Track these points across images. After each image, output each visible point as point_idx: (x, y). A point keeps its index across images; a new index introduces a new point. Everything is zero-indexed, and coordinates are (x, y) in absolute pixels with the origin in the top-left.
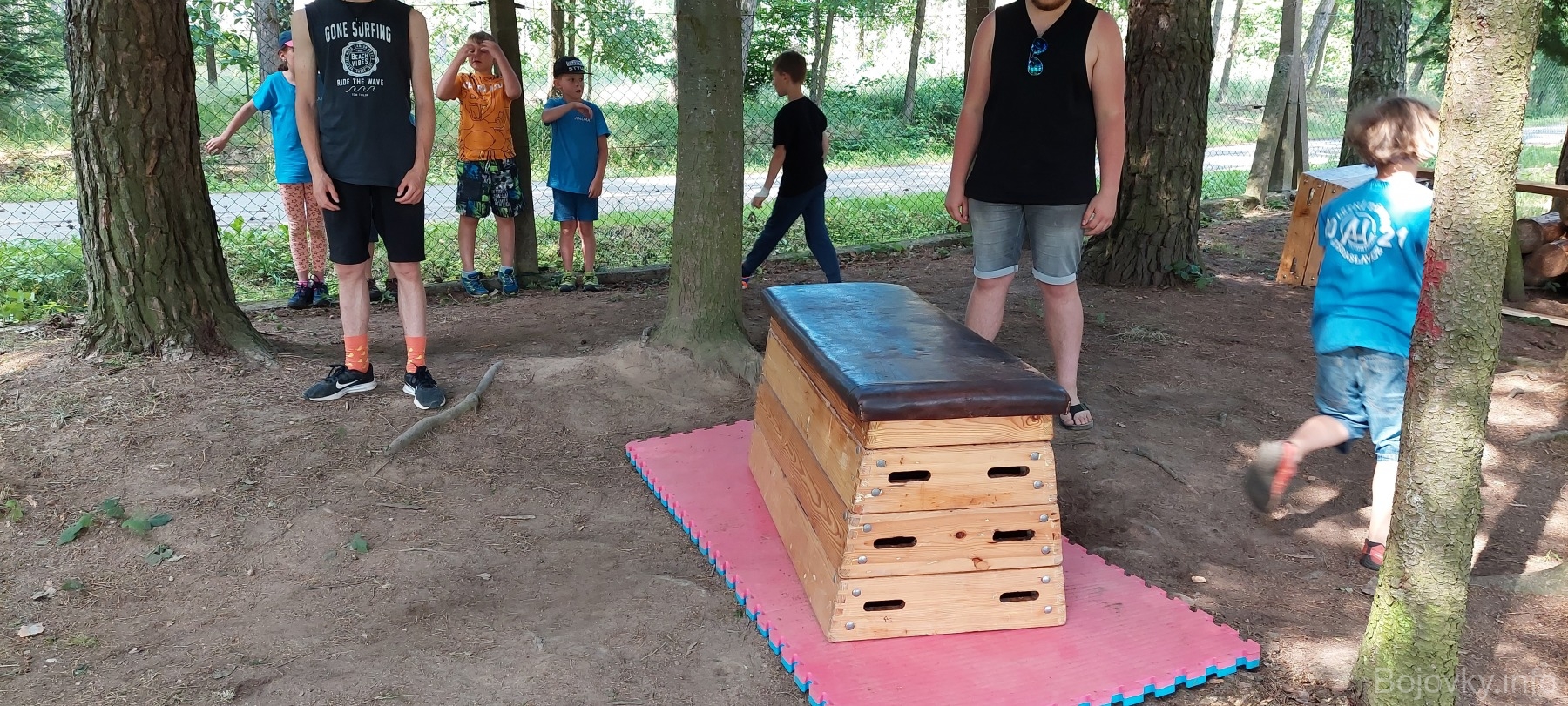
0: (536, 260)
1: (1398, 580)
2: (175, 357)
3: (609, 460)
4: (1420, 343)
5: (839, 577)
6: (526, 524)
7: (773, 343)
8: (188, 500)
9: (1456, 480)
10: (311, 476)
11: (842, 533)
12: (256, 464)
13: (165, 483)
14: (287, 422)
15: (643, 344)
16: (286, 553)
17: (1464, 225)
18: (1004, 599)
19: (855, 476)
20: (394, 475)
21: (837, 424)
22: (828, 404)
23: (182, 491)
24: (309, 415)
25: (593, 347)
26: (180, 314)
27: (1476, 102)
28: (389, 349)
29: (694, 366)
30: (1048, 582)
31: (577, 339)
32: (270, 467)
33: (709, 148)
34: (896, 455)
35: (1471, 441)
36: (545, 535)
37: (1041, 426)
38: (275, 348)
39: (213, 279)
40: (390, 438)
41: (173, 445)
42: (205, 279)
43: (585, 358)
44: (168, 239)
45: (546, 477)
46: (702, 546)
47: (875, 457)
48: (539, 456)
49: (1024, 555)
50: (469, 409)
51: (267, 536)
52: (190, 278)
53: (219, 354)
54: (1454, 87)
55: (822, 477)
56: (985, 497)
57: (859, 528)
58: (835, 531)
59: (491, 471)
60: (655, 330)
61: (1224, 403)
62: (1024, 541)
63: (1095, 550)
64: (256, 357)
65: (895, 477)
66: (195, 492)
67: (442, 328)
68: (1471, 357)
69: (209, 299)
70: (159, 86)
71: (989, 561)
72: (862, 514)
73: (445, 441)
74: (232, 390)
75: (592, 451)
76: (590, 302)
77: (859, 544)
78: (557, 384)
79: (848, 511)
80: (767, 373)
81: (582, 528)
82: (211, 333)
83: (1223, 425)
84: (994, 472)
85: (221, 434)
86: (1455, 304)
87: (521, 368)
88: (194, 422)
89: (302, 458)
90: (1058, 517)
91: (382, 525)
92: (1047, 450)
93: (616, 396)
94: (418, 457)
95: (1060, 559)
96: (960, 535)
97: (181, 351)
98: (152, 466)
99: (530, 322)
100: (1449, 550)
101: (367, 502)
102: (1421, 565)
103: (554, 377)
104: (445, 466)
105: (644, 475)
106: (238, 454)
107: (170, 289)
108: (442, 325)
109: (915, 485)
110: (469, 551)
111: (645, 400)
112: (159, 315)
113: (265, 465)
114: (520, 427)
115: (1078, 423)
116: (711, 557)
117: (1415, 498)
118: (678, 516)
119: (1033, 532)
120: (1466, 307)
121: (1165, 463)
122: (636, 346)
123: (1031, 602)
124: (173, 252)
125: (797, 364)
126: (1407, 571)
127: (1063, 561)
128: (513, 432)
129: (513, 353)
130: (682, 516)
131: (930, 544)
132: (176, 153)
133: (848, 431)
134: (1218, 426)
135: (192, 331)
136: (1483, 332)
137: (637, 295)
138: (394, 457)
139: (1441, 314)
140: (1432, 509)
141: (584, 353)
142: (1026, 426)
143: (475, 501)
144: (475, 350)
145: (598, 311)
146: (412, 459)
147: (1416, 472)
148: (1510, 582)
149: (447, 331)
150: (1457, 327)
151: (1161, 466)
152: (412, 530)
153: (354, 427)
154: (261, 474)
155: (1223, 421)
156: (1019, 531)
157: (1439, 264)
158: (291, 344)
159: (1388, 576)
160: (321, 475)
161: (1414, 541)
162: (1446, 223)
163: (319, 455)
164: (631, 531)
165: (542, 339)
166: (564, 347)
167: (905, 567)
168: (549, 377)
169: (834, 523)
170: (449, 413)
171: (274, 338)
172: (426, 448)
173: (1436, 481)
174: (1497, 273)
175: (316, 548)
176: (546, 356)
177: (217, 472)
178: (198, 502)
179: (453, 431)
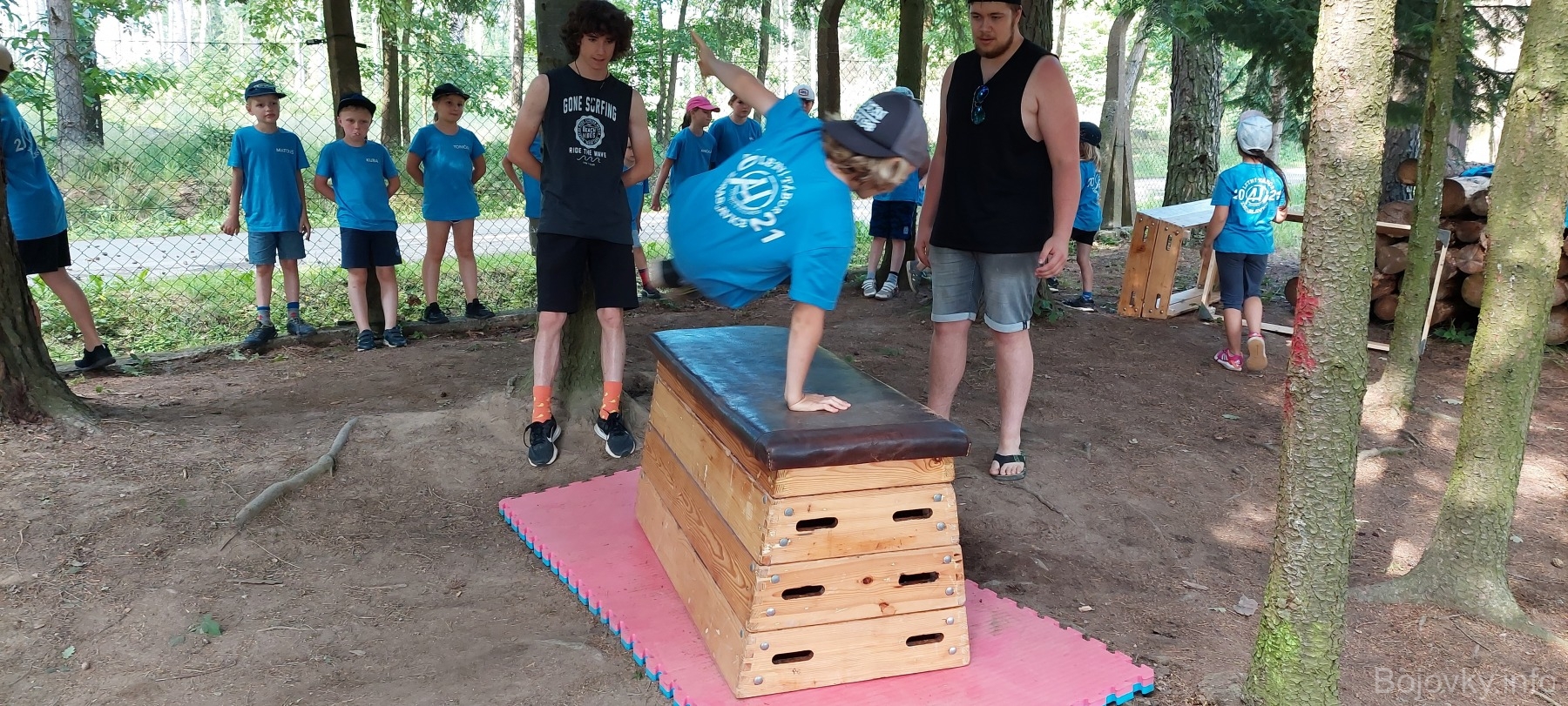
1: (1284, 601)
3: (481, 519)
4: (1296, 375)
5: (748, 631)
6: (396, 594)
7: (660, 389)
9: (1333, 503)
10: (149, 553)
11: (749, 586)
12: (84, 544)
14: (118, 494)
15: (508, 395)
16: (125, 641)
17: (1333, 263)
18: (910, 643)
19: (763, 525)
20: (244, 548)
21: (739, 473)
22: (728, 453)
24: (142, 486)
25: (455, 399)
27: (1341, 148)
28: (226, 409)
29: (565, 416)
30: (952, 623)
31: (436, 391)
32: (100, 546)
34: (804, 503)
35: (1345, 465)
36: (420, 605)
37: (943, 468)
38: (97, 414)
39: (22, 341)
40: (237, 507)
43: (447, 411)
45: (415, 541)
46: (592, 605)
47: (782, 505)
48: (404, 519)
49: (928, 598)
50: (323, 471)
51: (103, 623)
53: (32, 422)
54: (1321, 135)
55: (724, 530)
56: (890, 542)
57: (766, 579)
58: (741, 583)
59: (352, 538)
60: (521, 378)
61: (1086, 433)
62: (929, 584)
63: (985, 584)
64: (76, 424)
65: (802, 525)
66: (12, 578)
67: (284, 385)
68: (1344, 387)
69: (18, 361)
71: (895, 605)
72: (770, 565)
73: (299, 508)
74: (49, 463)
75: (462, 511)
76: (451, 352)
77: (767, 597)
78: (419, 440)
79: (753, 563)
80: (654, 421)
81: (459, 594)
82: (22, 398)
83: (1089, 455)
84: (899, 516)
85: (39, 512)
86: (1327, 338)
87: (378, 425)
89: (137, 535)
90: (960, 558)
91: (234, 603)
92: (949, 492)
93: (483, 451)
94: (269, 527)
95: (963, 599)
96: (867, 581)
99: (382, 375)
100: (1330, 570)
101: (214, 579)
103: (415, 433)
104: (300, 535)
105: (522, 533)
106: (61, 533)
108: (285, 382)
109: (822, 532)
110: (338, 627)
111: (515, 453)
113: (94, 545)
114: (381, 489)
116: (603, 618)
117: (1297, 522)
118: (563, 576)
119: (937, 574)
120: (1339, 339)
122: (500, 398)
123: (936, 644)
125: (690, 410)
126: (1292, 592)
127: (966, 601)
128: (374, 494)
129: (365, 410)
130: (568, 575)
131: (837, 592)
133: (753, 480)
134: (1083, 456)
136: (1353, 363)
137: (496, 343)
138: (243, 528)
139: (1315, 347)
140: (1312, 532)
141: (445, 407)
142: (928, 467)
143: (338, 571)
144: (325, 406)
145: (455, 360)
146: (264, 529)
147: (1297, 497)
148: (1364, 593)
149: (291, 388)
150: (1330, 359)
151: (1037, 497)
152: (269, 607)
153: (195, 498)
154: (90, 554)
155: (1088, 450)
156: (923, 574)
157: (1311, 299)
158: (114, 408)
159: (1274, 598)
160: (161, 552)
161: (1298, 564)
162: (1317, 261)
163: (157, 529)
164: (513, 595)
165: (397, 392)
166: (422, 401)
167: (814, 617)
168: (410, 434)
169: (738, 576)
170: (302, 477)
171: (94, 402)
172: (278, 516)
173: (1315, 505)
174: (1363, 308)
175: (160, 633)
176: (405, 411)
177: (38, 555)
178: (17, 590)
179: (307, 496)
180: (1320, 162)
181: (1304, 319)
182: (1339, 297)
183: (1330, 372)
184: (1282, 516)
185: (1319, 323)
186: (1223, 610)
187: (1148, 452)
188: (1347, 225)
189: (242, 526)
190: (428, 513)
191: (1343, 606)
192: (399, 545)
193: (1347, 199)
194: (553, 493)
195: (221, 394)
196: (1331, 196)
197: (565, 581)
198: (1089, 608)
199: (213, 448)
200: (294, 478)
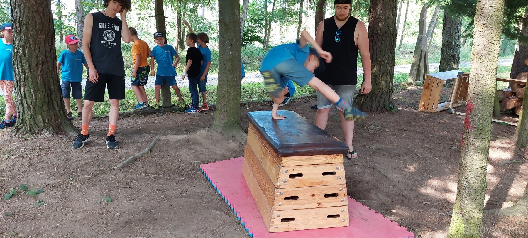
0: (171, 102)
1: (460, 211)
2: (46, 135)
3: (194, 170)
4: (466, 132)
5: (273, 210)
6: (166, 192)
7: (250, 130)
8: (50, 185)
9: (478, 177)
10: (92, 176)
11: (273, 195)
12: (74, 172)
13: (42, 179)
15: (207, 131)
16: (83, 203)
17: (479, 92)
18: (328, 217)
19: (278, 175)
20: (121, 176)
21: (271, 158)
22: (268, 151)
23: (48, 182)
24: (92, 155)
25: (190, 132)
26: (48, 121)
27: (483, 52)
28: (120, 132)
29: (224, 138)
30: (343, 211)
31: (184, 129)
32: (78, 173)
33: (229, 65)
34: (291, 168)
35: (483, 164)
36: (173, 196)
37: (340, 158)
39: (60, 109)
40: (120, 163)
41: (45, 165)
42: (57, 108)
44: (45, 95)
45: (173, 176)
46: (226, 200)
47: (284, 169)
48: (171, 169)
49: (335, 203)
50: (147, 153)
51: (77, 197)
52: (52, 108)
53: (61, 134)
54: (476, 47)
55: (267, 177)
56: (321, 183)
57: (279, 193)
58: (271, 194)
59: (154, 174)
60: (211, 126)
61: (401, 151)
62: (335, 197)
63: (359, 201)
64: (74, 135)
65: (291, 176)
66: (52, 182)
67: (138, 125)
68: (483, 136)
69: (58, 115)
70: (43, 43)
71: (323, 204)
72: (280, 189)
73: (139, 164)
74: (66, 147)
75: (189, 167)
77: (279, 199)
78: (177, 144)
79: (275, 188)
80: (248, 141)
81: (184, 194)
82: (59, 127)
83: (401, 158)
84: (324, 174)
85: (62, 161)
86: (477, 119)
87: (165, 139)
88: (52, 158)
89: (89, 170)
90: (346, 189)
91: (116, 193)
92: (342, 166)
93: (197, 149)
94: (129, 170)
96: (313, 195)
97: (48, 133)
98: (37, 173)
99: (168, 123)
100: (476, 201)
101: (111, 185)
102: (467, 206)
103: (176, 142)
104: (138, 172)
105: (206, 175)
106: (67, 168)
107: (45, 112)
109: (298, 178)
110: (146, 202)
111: (207, 150)
112: (41, 121)
113: (76, 173)
114: (164, 159)
115: (353, 158)
116: (229, 204)
117: (465, 183)
118: (218, 190)
119: (338, 194)
120: (481, 119)
121: (382, 171)
122: (204, 132)
123: (337, 218)
124: (46, 99)
125: (258, 137)
126: (463, 208)
127: (348, 204)
128: (162, 161)
129: (163, 134)
131: (303, 199)
132: (48, 66)
133: (275, 160)
134: (399, 159)
135: (52, 126)
136: (486, 128)
137: (205, 114)
139: (472, 122)
140: (470, 187)
141: (186, 134)
142: (334, 158)
143: (149, 185)
144: (150, 133)
145: (191, 119)
146: (127, 170)
147: (465, 174)
149: (140, 126)
150: (478, 126)
152: (127, 194)
153: (107, 159)
154: (75, 175)
156: (333, 194)
157: (471, 105)
159: (456, 209)
160: (96, 176)
161: (465, 198)
162: (474, 92)
163: (95, 169)
164: (202, 195)
165: (172, 129)
166: (179, 132)
167: (295, 207)
168: (175, 142)
169: (270, 192)
170: (140, 154)
172: (132, 166)
173: (472, 177)
174: (490, 109)
175: (93, 201)
176: (174, 135)
177: (60, 175)
178: (53, 185)
179: (141, 161)
180: (475, 57)
181: (469, 112)
182: (481, 104)
183: (478, 131)
184: (460, 180)
185: (474, 113)
186: (444, 214)
187: (424, 158)
188: (484, 79)
189: (121, 169)
190: (178, 168)
192: (168, 177)
193: (485, 70)
194: (218, 163)
195: (119, 128)
196: (479, 69)
197: (218, 192)
198: (395, 211)
200: (138, 155)
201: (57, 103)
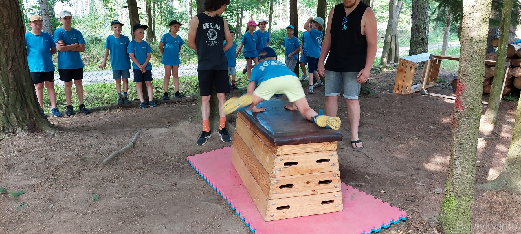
1: (452, 189)
2: (22, 134)
3: (181, 163)
4: (457, 112)
5: (268, 199)
6: (154, 187)
7: (238, 120)
8: (31, 186)
9: (469, 156)
10: (76, 174)
11: (268, 184)
12: (55, 171)
13: (21, 180)
14: (65, 155)
15: (190, 122)
16: (69, 202)
17: (470, 73)
18: (323, 203)
19: (273, 164)
20: (106, 173)
21: (265, 147)
22: (261, 140)
23: (28, 183)
24: (73, 153)
25: (172, 124)
26: (23, 119)
27: (473, 33)
28: (99, 128)
30: (337, 197)
31: (166, 121)
32: (60, 172)
34: (286, 157)
35: (474, 143)
36: (162, 190)
37: (333, 145)
38: (58, 130)
39: (34, 106)
40: (103, 159)
41: (23, 166)
42: (31, 106)
43: (170, 128)
44: (17, 93)
45: (160, 170)
46: (218, 191)
47: (279, 158)
48: (157, 163)
49: (329, 188)
50: (130, 148)
51: (62, 197)
52: (26, 106)
53: (38, 132)
54: (465, 29)
55: (260, 166)
56: (316, 170)
57: (274, 182)
58: (266, 183)
59: (140, 169)
60: (193, 117)
61: (382, 133)
62: (329, 184)
63: (348, 184)
64: (51, 133)
65: (286, 164)
66: (33, 182)
68: (474, 116)
69: (33, 113)
70: (12, 38)
71: (318, 191)
72: (275, 177)
73: (123, 159)
74: (44, 145)
75: (175, 160)
76: (171, 109)
77: (275, 187)
78: (161, 137)
79: (270, 176)
80: (237, 131)
81: (175, 187)
82: (34, 125)
84: (318, 161)
85: (41, 161)
86: (468, 99)
87: (147, 132)
88: (31, 157)
89: (72, 168)
90: (339, 175)
91: (103, 190)
92: (335, 153)
93: (182, 141)
94: (113, 166)
95: (340, 189)
96: (308, 183)
97: (23, 132)
98: (16, 174)
99: (149, 116)
100: (468, 179)
101: (96, 182)
102: (459, 184)
103: (159, 135)
104: (123, 168)
105: (194, 167)
106: (48, 168)
107: (19, 110)
108: (117, 119)
109: (293, 166)
111: (192, 141)
112: (15, 120)
113: (58, 172)
114: (149, 153)
115: (358, 147)
116: (221, 195)
117: (457, 162)
118: (208, 181)
119: (331, 180)
120: (472, 100)
122: (187, 123)
123: (332, 204)
124: (19, 97)
125: (249, 127)
126: (455, 186)
128: (147, 155)
129: (145, 128)
130: (210, 181)
131: (298, 186)
132: (19, 62)
133: (269, 149)
134: (382, 141)
135: (27, 125)
136: (477, 108)
137: (185, 105)
138: (105, 166)
139: (464, 103)
140: (462, 166)
141: (169, 126)
142: (328, 145)
143: (136, 180)
144: (130, 127)
145: (172, 111)
147: (457, 154)
148: (479, 187)
149: (120, 121)
150: (469, 106)
151: (366, 155)
152: (114, 191)
153: (90, 156)
154: (57, 175)
155: (383, 139)
156: (327, 180)
157: (462, 86)
158: (64, 128)
159: (449, 188)
160: (79, 174)
161: (457, 176)
162: (464, 73)
163: (78, 167)
164: (192, 187)
165: (153, 122)
166: (162, 124)
167: (290, 195)
169: (265, 181)
170: (123, 149)
171: (57, 126)
172: (116, 162)
173: (463, 156)
174: (480, 89)
175: (80, 200)
176: (156, 128)
177: (41, 175)
178: (35, 186)
179: (125, 156)
180: (465, 38)
181: (460, 93)
182: (472, 85)
183: (469, 111)
184: (451, 160)
185: (465, 94)
186: (430, 192)
187: (404, 139)
188: (475, 60)
189: (105, 165)
190: (164, 161)
191: (473, 191)
192: (155, 171)
193: (475, 51)
194: (204, 154)
195: (97, 123)
196: (469, 50)
197: (209, 183)
198: (384, 192)
199: (95, 140)
200: (121, 150)
201: (31, 100)
